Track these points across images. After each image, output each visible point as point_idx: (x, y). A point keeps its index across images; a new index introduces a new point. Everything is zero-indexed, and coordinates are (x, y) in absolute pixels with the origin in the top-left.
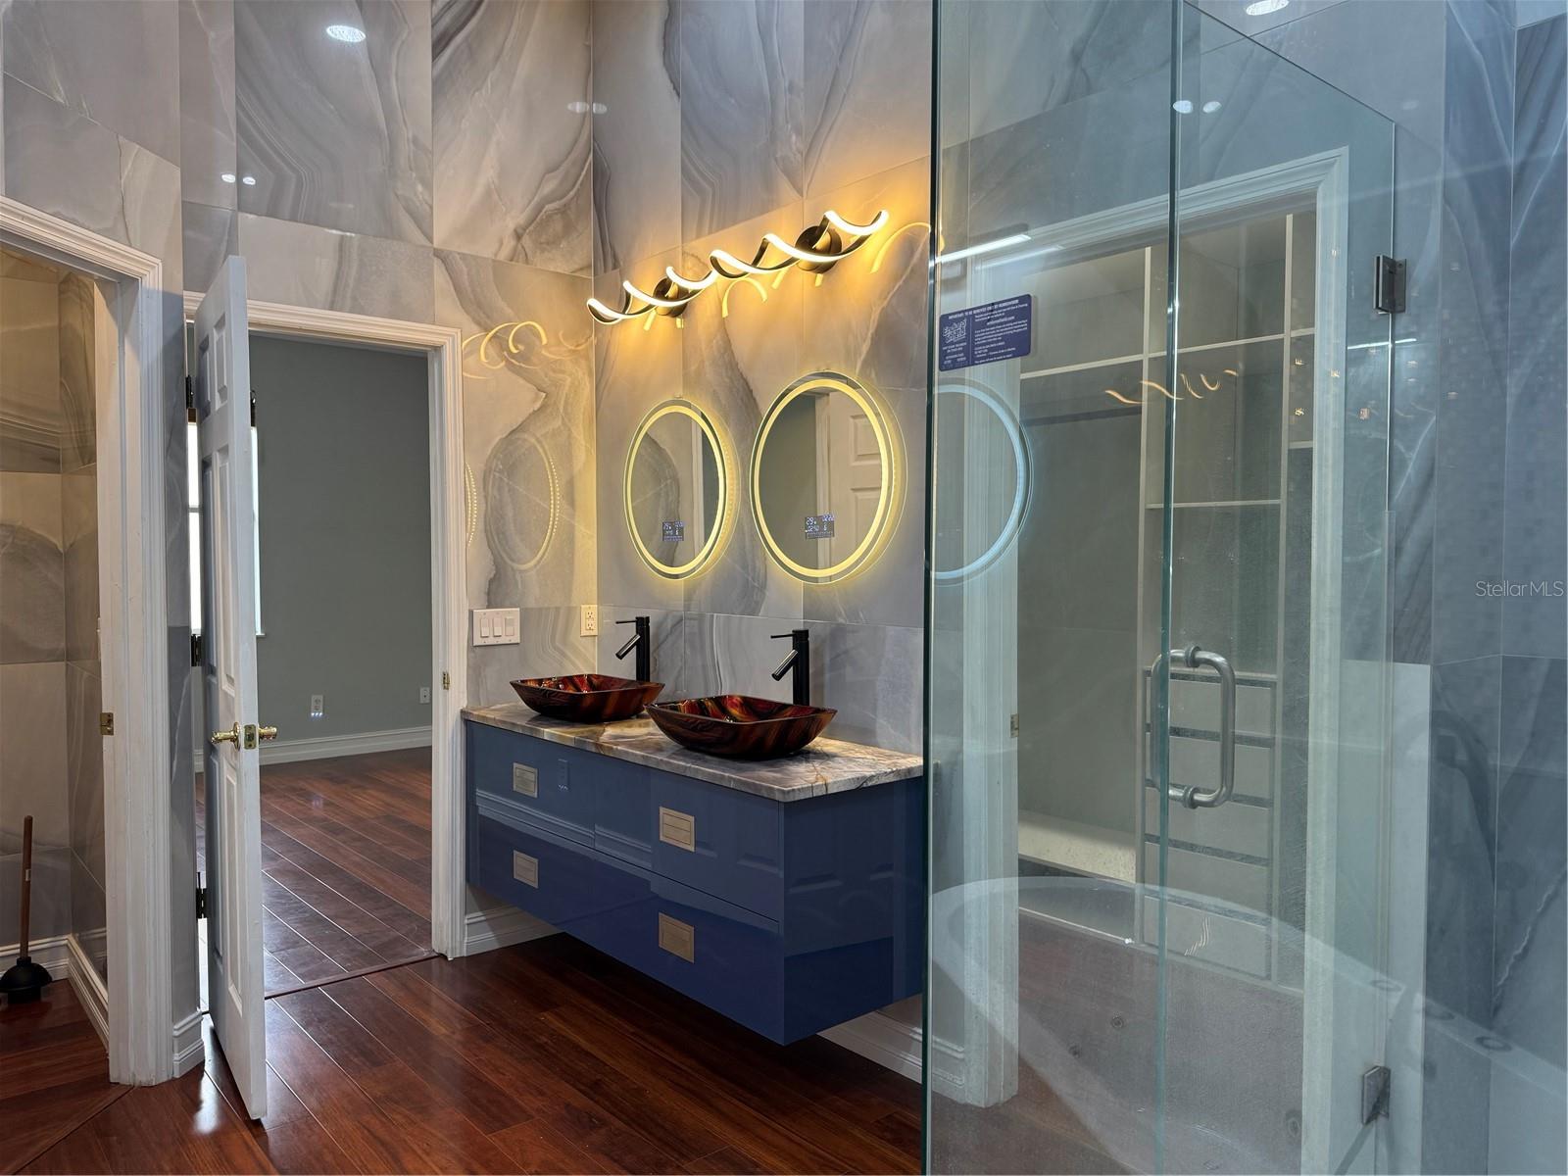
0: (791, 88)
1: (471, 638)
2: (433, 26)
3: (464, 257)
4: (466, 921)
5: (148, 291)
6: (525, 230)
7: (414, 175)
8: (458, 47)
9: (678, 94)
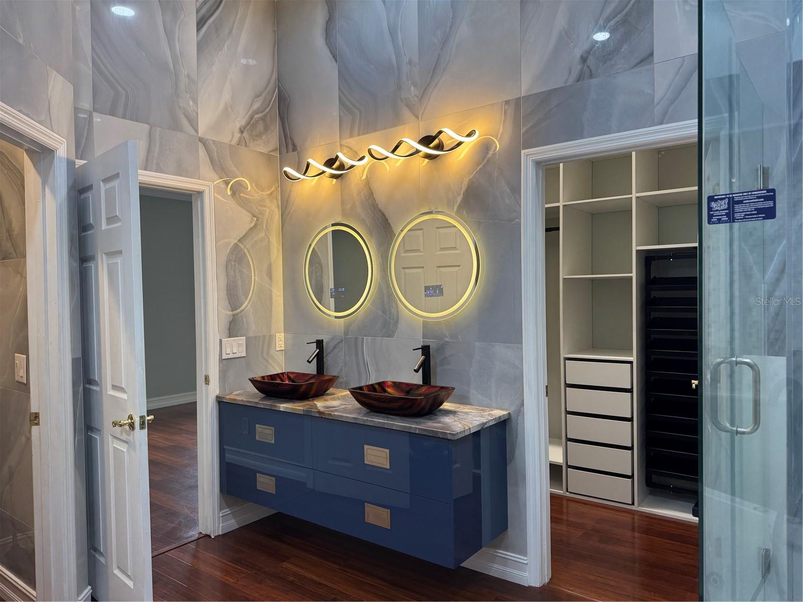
0: (410, 62)
1: (221, 355)
2: (197, 13)
3: (214, 142)
4: (221, 515)
5: (60, 158)
6: (245, 129)
7: (188, 96)
8: (210, 26)
9: (336, 61)
